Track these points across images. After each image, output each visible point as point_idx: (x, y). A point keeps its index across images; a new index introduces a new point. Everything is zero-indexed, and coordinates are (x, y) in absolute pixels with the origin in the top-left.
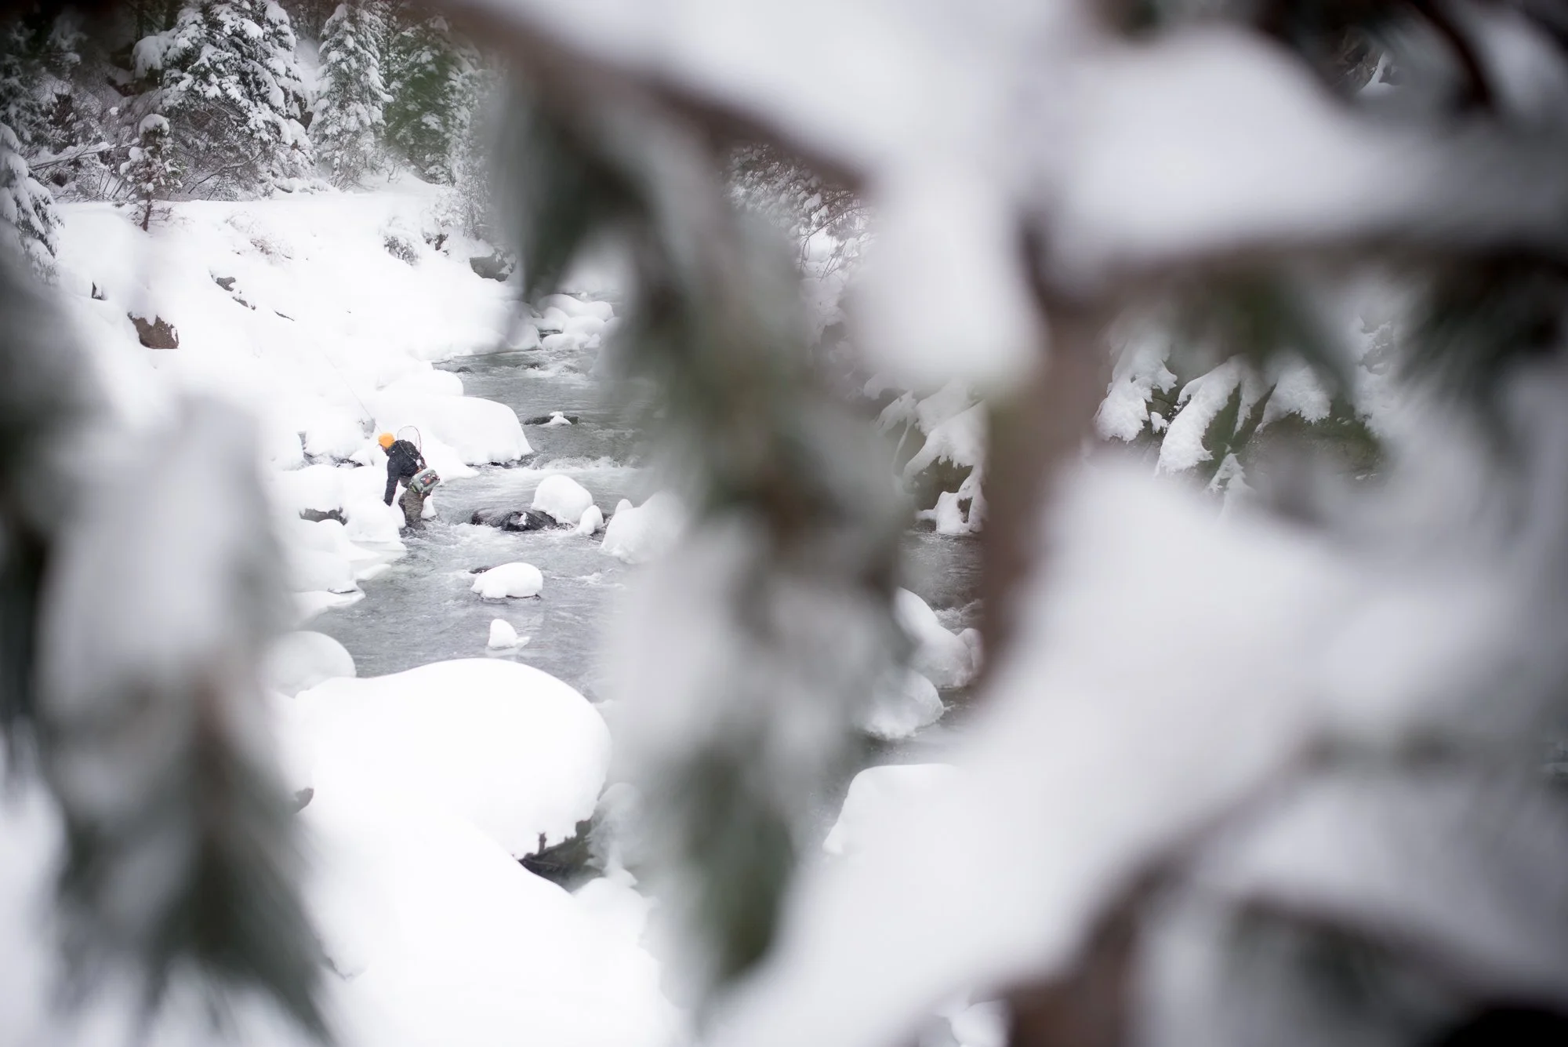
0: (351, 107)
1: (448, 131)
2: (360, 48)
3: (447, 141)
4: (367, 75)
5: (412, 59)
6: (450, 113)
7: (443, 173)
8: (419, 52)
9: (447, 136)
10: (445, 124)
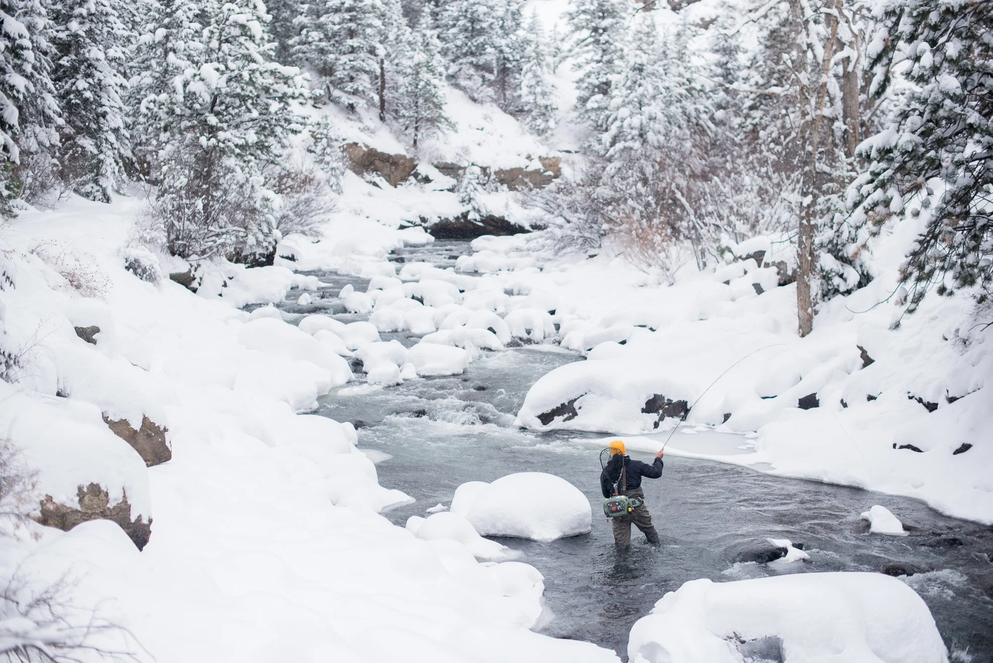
0: (29, 129)
1: (101, 152)
2: (35, 73)
3: (100, 161)
4: (43, 98)
5: (67, 87)
6: (103, 136)
7: (98, 191)
8: (73, 80)
9: (102, 157)
10: (98, 147)
